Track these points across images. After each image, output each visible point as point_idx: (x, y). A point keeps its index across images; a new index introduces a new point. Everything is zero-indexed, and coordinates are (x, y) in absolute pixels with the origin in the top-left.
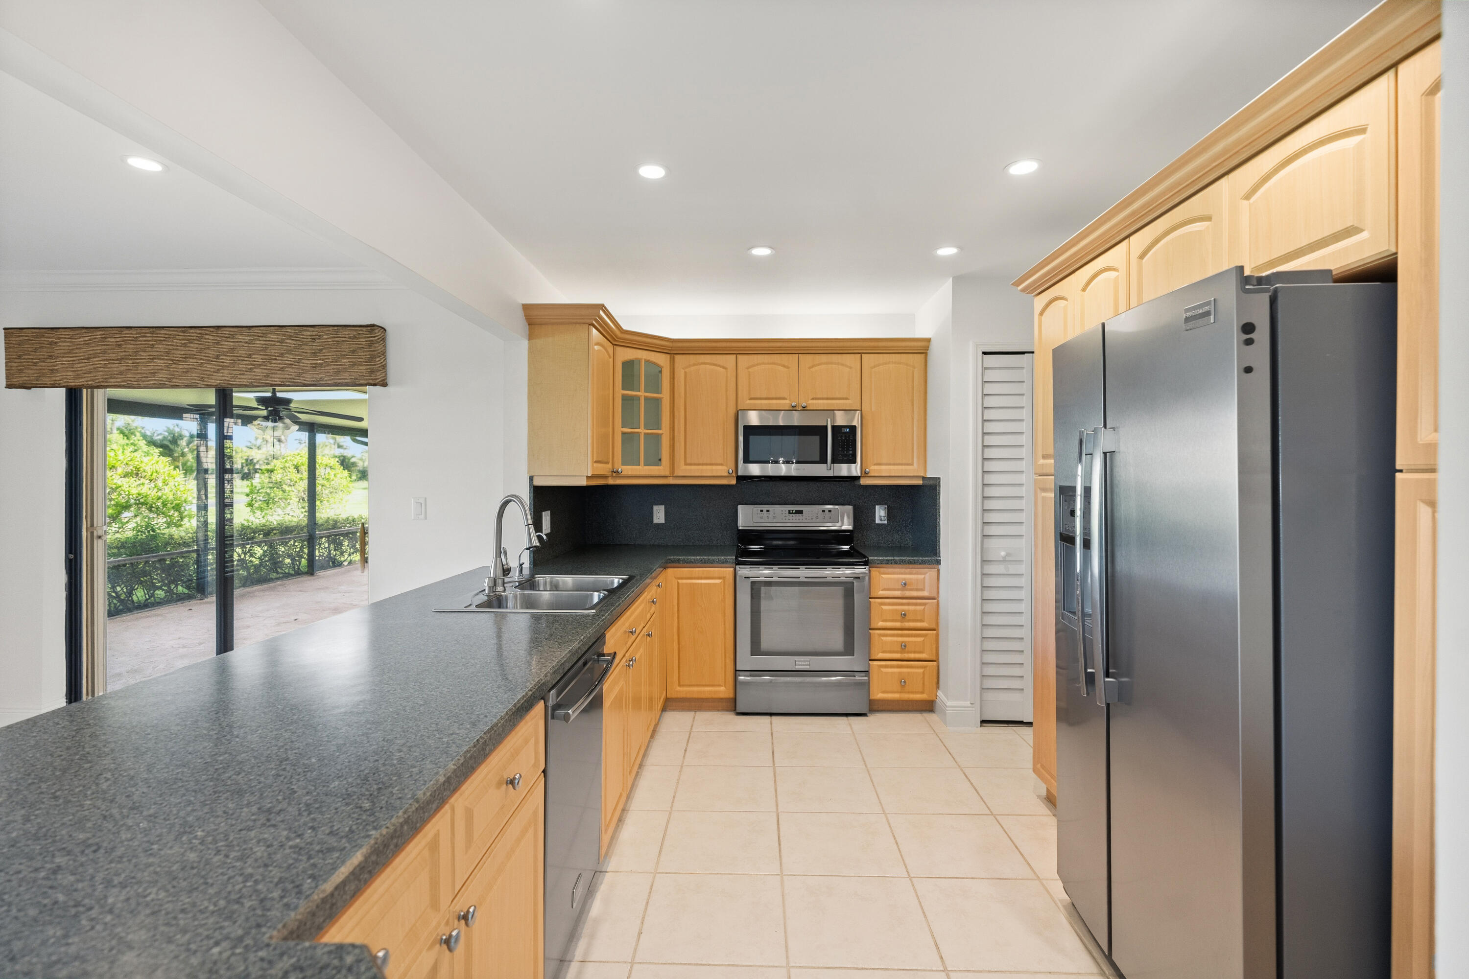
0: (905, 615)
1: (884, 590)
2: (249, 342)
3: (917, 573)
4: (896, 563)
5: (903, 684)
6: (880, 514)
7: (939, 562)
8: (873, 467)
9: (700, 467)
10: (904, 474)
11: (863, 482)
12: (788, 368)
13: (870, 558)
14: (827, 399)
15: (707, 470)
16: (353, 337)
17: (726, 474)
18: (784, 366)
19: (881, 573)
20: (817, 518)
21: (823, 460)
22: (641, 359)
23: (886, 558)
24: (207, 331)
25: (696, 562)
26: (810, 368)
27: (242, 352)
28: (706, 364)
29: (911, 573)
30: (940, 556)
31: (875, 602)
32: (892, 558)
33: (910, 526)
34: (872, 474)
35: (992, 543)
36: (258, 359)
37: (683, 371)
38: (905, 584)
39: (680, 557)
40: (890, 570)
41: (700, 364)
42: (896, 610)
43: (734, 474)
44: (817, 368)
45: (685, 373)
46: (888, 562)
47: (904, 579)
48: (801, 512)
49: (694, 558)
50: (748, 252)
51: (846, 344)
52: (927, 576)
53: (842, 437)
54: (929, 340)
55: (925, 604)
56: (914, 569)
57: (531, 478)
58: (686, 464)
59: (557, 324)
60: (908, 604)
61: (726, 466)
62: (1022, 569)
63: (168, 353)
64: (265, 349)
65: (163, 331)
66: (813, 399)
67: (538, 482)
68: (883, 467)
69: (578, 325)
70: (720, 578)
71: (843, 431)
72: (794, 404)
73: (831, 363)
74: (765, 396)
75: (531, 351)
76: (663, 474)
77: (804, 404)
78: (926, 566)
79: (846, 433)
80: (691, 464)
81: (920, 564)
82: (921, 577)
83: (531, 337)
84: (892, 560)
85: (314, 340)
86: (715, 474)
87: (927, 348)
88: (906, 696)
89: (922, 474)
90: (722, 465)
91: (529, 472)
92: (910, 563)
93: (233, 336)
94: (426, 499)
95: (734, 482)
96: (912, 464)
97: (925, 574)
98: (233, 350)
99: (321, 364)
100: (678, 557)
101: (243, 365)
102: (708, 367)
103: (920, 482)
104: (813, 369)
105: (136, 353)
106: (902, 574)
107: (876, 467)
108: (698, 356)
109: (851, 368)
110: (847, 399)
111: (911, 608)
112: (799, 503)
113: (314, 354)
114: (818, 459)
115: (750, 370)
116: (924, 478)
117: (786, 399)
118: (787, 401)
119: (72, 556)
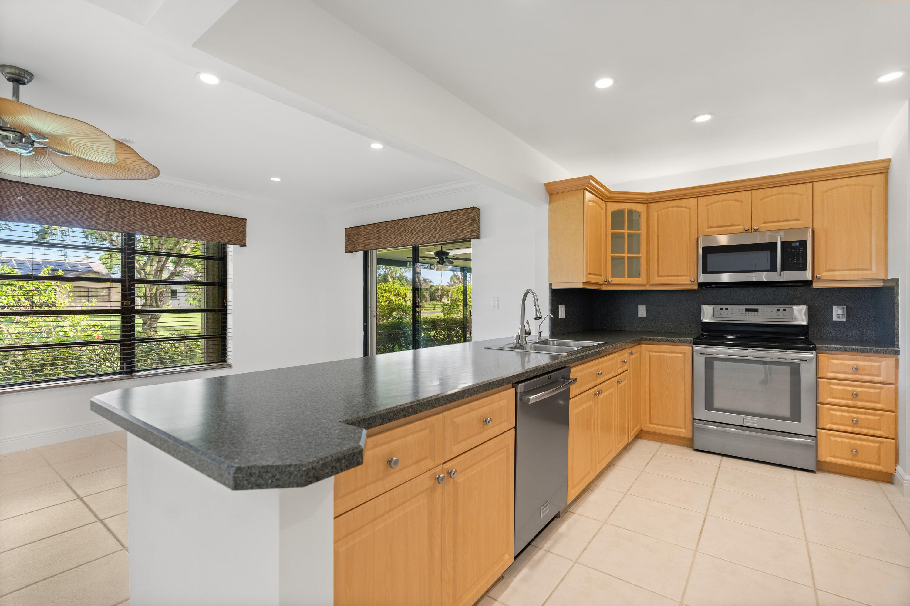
0: (857, 395)
1: (832, 372)
2: (423, 223)
3: (870, 361)
4: (846, 351)
5: (854, 453)
6: (839, 313)
7: (897, 353)
8: (825, 273)
9: (669, 278)
10: (860, 278)
11: (815, 285)
12: (741, 202)
13: (817, 345)
14: (778, 222)
15: (674, 280)
16: (464, 215)
17: (689, 282)
18: (738, 201)
19: (829, 358)
20: (772, 315)
21: (773, 269)
22: (625, 209)
23: (835, 346)
24: (408, 220)
25: (662, 341)
26: (761, 200)
27: (420, 228)
28: (673, 207)
29: (863, 361)
30: (898, 347)
31: (823, 382)
32: (842, 346)
33: (873, 324)
34: (825, 278)
36: (426, 230)
37: (656, 214)
38: (857, 369)
39: (651, 337)
40: (840, 356)
41: (669, 208)
42: (847, 390)
43: (696, 282)
44: (768, 199)
45: (658, 214)
46: (837, 350)
47: (856, 365)
48: (757, 310)
49: (661, 338)
50: (693, 121)
52: (883, 364)
53: (791, 250)
54: (889, 161)
55: (881, 388)
56: (867, 357)
57: (551, 285)
58: (659, 276)
59: (565, 192)
60: (861, 387)
61: (690, 277)
63: (394, 232)
64: (429, 226)
65: (393, 222)
66: (764, 223)
67: (554, 287)
68: (837, 273)
69: (577, 191)
70: (680, 353)
71: (792, 245)
72: (746, 228)
73: (782, 193)
74: (722, 224)
75: (550, 210)
76: (641, 283)
77: (756, 228)
78: (882, 355)
79: (797, 246)
80: (662, 276)
81: (874, 352)
82: (876, 364)
83: (550, 202)
84: (841, 348)
85: (448, 218)
86: (680, 282)
87: (888, 168)
88: (858, 464)
89: (883, 277)
90: (686, 276)
91: (549, 281)
92: (863, 351)
93: (417, 221)
94: (498, 298)
95: (696, 287)
96: (870, 269)
97: (880, 362)
98: (417, 228)
99: (451, 230)
100: (649, 337)
101: (421, 234)
102: (675, 209)
103: (881, 285)
104: (765, 200)
105: (384, 233)
106: (853, 360)
107: (829, 273)
108: (667, 202)
109: (802, 195)
110: (797, 220)
111: (863, 390)
112: (756, 303)
113: (448, 225)
114: (769, 268)
115: (709, 207)
116: (884, 281)
117: (740, 225)
118: (741, 227)
119: (365, 324)
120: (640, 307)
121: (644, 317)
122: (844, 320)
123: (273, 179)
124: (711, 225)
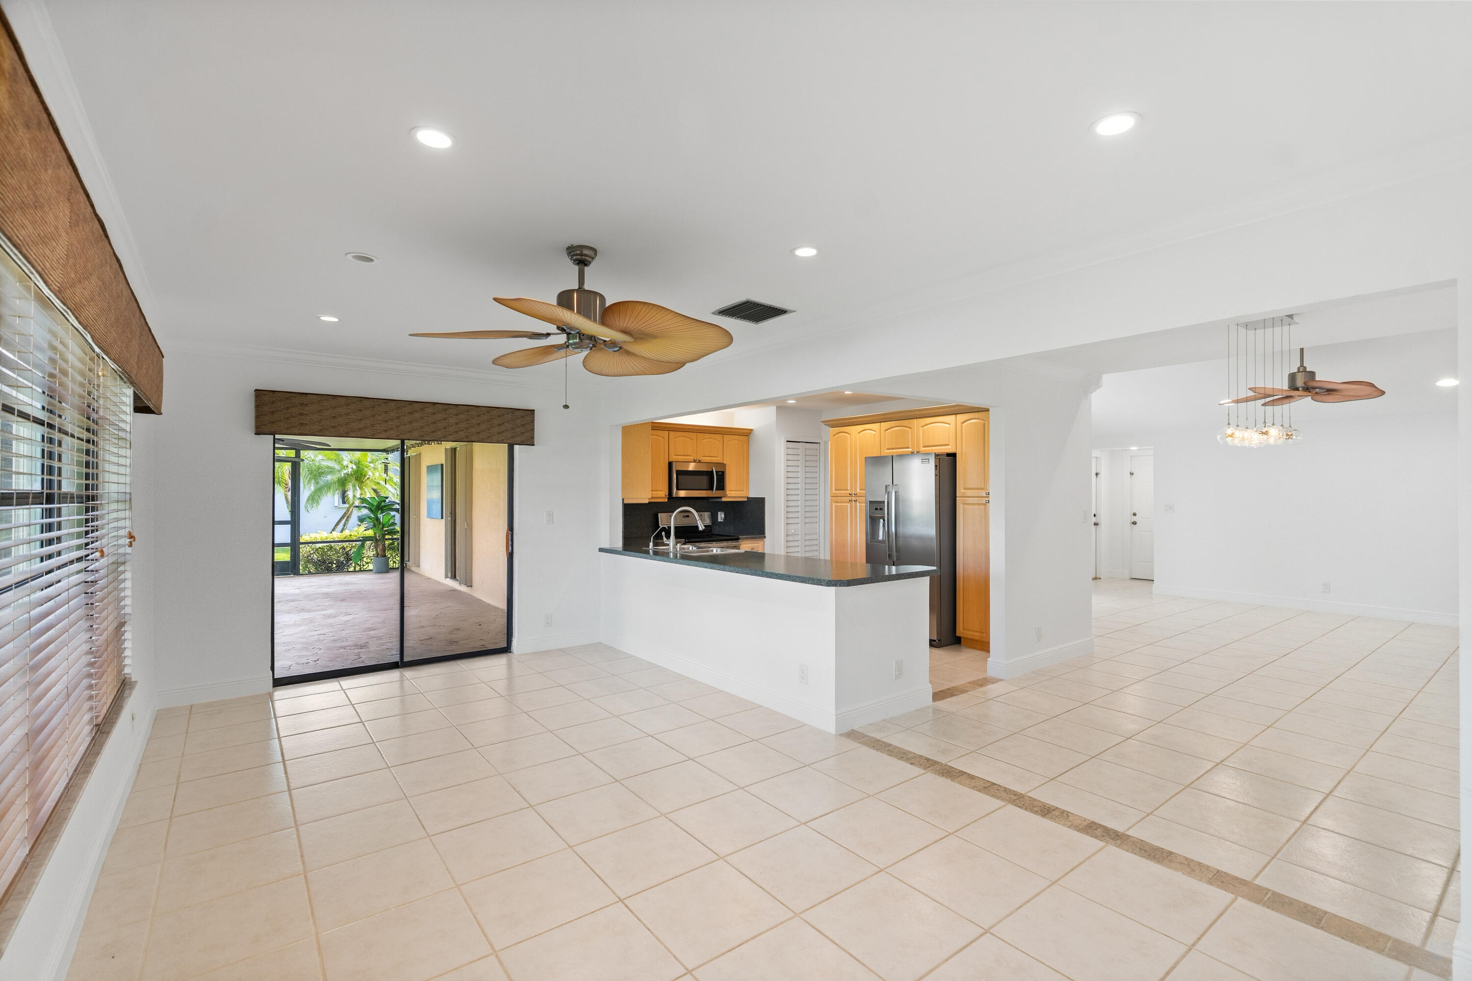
2: (457, 415)
3: (757, 543)
4: (749, 539)
6: (721, 516)
7: (765, 537)
10: (740, 496)
11: (724, 499)
12: (692, 439)
13: (740, 537)
14: (709, 457)
16: (523, 417)
17: (664, 496)
18: (690, 439)
19: (742, 543)
20: (696, 519)
21: (711, 488)
26: (701, 440)
27: (452, 421)
29: (754, 543)
30: (765, 534)
32: (748, 535)
34: (728, 496)
35: (790, 527)
38: (752, 547)
40: (747, 541)
43: (668, 496)
44: (705, 440)
46: (747, 538)
48: (688, 516)
51: (719, 429)
52: (760, 544)
53: (719, 477)
54: (752, 430)
56: (755, 541)
57: (623, 500)
61: (665, 491)
62: (799, 538)
64: (468, 420)
66: (703, 456)
67: (627, 502)
68: (733, 492)
71: (719, 474)
72: (695, 459)
73: (709, 438)
74: (682, 454)
77: (700, 459)
78: (760, 538)
79: (721, 475)
81: (758, 536)
82: (758, 545)
85: (499, 416)
86: (659, 496)
87: (750, 433)
89: (747, 496)
90: (662, 491)
91: (621, 497)
92: (755, 538)
94: (553, 512)
95: (666, 500)
96: (743, 490)
97: (759, 543)
99: (503, 431)
102: (655, 437)
103: (746, 500)
104: (703, 441)
106: (750, 544)
107: (730, 492)
109: (719, 441)
110: (717, 457)
113: (499, 425)
114: (708, 488)
115: (676, 440)
116: (748, 498)
118: (692, 457)
122: (723, 521)
123: (325, 318)
124: (676, 454)
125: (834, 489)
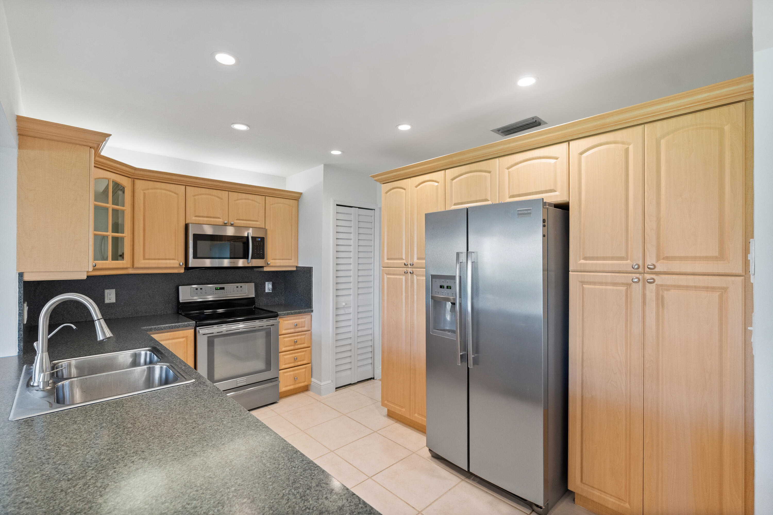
0: (296, 342)
1: (285, 330)
3: (302, 318)
4: (292, 314)
5: (296, 379)
6: (268, 287)
7: (312, 311)
8: (271, 261)
9: (157, 261)
10: (287, 265)
11: (266, 269)
12: (221, 199)
13: (279, 313)
14: (246, 220)
15: (162, 263)
17: (177, 266)
18: (219, 197)
19: (284, 321)
20: (234, 291)
21: (246, 257)
22: (110, 179)
23: (287, 312)
25: (165, 328)
26: (235, 201)
28: (161, 189)
29: (299, 319)
30: (312, 308)
31: (281, 337)
32: (290, 312)
33: (283, 293)
34: (271, 265)
35: (340, 299)
37: (142, 192)
38: (296, 325)
39: (152, 327)
40: (289, 318)
41: (157, 189)
42: (292, 340)
43: (184, 266)
44: (240, 201)
45: (144, 194)
46: (288, 314)
47: (296, 323)
48: (223, 288)
49: (164, 326)
50: (232, 126)
51: (257, 189)
52: (306, 319)
53: (256, 244)
54: (301, 194)
55: (305, 334)
56: (300, 316)
57: (21, 275)
58: (144, 259)
59: (55, 140)
60: (297, 336)
61: (178, 260)
62: (351, 310)
66: (237, 220)
67: (27, 278)
68: (277, 261)
69: (78, 146)
71: (257, 240)
72: (226, 222)
73: (248, 199)
74: (206, 215)
75: (20, 160)
76: (125, 266)
77: (232, 223)
78: (307, 314)
79: (259, 241)
80: (149, 259)
81: (304, 313)
82: (303, 320)
83: (20, 146)
84: (290, 313)
86: (168, 266)
87: (299, 198)
88: (297, 386)
89: (296, 265)
90: (174, 259)
91: (17, 270)
92: (299, 313)
95: (182, 271)
96: (291, 259)
97: (305, 318)
100: (150, 327)
102: (164, 191)
103: (295, 269)
104: (238, 202)
106: (295, 319)
107: (273, 261)
108: (155, 183)
109: (259, 203)
110: (257, 221)
111: (299, 337)
112: (220, 282)
114: (242, 256)
115: (196, 197)
116: (297, 267)
117: (220, 218)
118: (221, 220)
120: (107, 291)
121: (113, 303)
122: (271, 291)
124: (197, 215)
125: (386, 258)
